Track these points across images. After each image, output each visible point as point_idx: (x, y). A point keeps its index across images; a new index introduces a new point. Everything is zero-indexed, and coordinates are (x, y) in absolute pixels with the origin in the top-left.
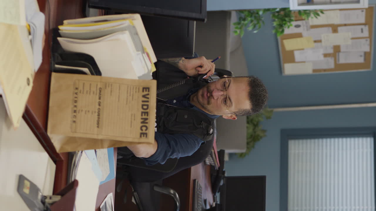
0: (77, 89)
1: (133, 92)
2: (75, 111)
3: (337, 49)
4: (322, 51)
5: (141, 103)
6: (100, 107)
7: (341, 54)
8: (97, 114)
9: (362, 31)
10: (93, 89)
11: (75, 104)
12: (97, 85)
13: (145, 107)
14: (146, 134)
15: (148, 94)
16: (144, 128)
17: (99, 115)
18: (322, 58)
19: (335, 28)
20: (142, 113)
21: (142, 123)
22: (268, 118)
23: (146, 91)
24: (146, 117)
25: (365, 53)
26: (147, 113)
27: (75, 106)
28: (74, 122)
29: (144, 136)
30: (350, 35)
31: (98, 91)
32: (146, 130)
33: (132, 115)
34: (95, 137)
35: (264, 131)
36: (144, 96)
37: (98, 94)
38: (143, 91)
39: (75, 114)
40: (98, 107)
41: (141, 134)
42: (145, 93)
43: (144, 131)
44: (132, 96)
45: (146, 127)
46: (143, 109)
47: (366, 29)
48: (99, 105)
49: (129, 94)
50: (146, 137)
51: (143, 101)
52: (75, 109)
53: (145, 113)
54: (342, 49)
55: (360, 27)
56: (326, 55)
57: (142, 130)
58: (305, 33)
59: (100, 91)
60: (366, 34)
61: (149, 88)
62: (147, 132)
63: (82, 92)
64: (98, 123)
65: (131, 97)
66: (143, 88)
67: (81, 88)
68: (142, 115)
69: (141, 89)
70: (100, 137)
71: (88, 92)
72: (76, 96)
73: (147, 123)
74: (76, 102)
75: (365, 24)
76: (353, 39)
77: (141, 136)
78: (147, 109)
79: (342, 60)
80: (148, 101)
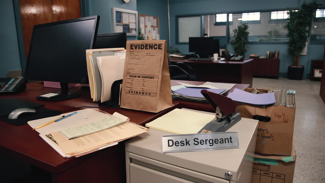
0: (129, 92)
1: (133, 55)
2: (143, 93)
3: (152, 26)
4: (153, 31)
5: (140, 50)
6: (141, 76)
7: (154, 25)
8: (145, 79)
9: (147, 18)
10: (130, 81)
11: (139, 93)
12: (128, 79)
13: (142, 47)
14: (159, 45)
15: (135, 45)
16: (156, 47)
17: (146, 77)
18: (155, 31)
19: (146, 26)
20: (146, 49)
21: (152, 49)
22: (172, 48)
23: (133, 47)
24: (148, 46)
25: (154, 18)
26: (146, 45)
27: (140, 93)
28: (149, 94)
29: (161, 47)
30: (148, 22)
31: (131, 78)
32: (157, 45)
33: (147, 55)
34: (160, 80)
35: (176, 49)
36: (136, 48)
37: (133, 78)
38: (133, 49)
39: (145, 93)
40: (141, 78)
41: (159, 49)
42: (134, 47)
43: (158, 47)
44: (135, 56)
45: (155, 45)
46: (143, 49)
47: (146, 17)
48: (140, 77)
49: (134, 58)
50: (161, 45)
51: (139, 49)
52: (141, 93)
53: (146, 47)
54: (152, 25)
55: (146, 19)
56: (154, 30)
57: (157, 48)
58: (147, 35)
59: (132, 76)
60: (148, 17)
61: (131, 45)
62: (158, 44)
63: (131, 88)
64: (151, 78)
65: (137, 57)
66: (131, 49)
67: (129, 89)
68: (148, 49)
69: (132, 50)
70: (160, 76)
71: (132, 84)
72: (134, 92)
73: (152, 45)
74: (137, 93)
75: (145, 17)
76: (149, 21)
77: (161, 49)
78: (143, 45)
79: (155, 25)
80: (139, 45)
